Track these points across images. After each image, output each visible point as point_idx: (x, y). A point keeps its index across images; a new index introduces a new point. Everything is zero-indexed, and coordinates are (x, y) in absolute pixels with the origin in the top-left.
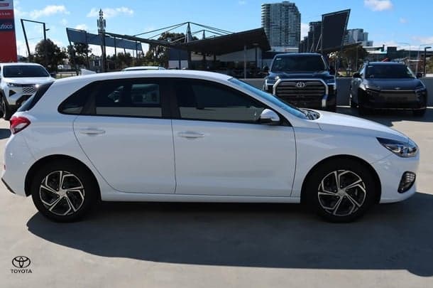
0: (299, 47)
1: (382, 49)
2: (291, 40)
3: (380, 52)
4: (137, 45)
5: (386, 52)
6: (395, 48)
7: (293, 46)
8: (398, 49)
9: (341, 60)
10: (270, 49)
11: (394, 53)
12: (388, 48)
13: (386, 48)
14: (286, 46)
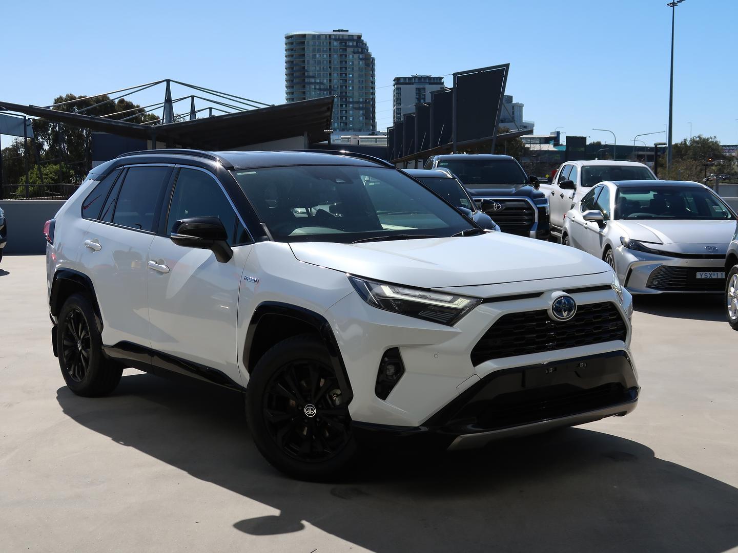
3: (550, 147)
5: (564, 148)
6: (584, 139)
12: (568, 138)
13: (563, 141)
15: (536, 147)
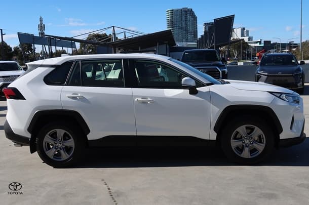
0: (197, 42)
1: (260, 42)
2: (190, 37)
3: (258, 45)
4: (72, 44)
5: (263, 45)
6: (270, 42)
7: (192, 42)
8: (272, 43)
9: (229, 52)
10: (175, 45)
11: (269, 45)
12: (264, 41)
13: (263, 42)
14: (187, 42)
15: (253, 45)
